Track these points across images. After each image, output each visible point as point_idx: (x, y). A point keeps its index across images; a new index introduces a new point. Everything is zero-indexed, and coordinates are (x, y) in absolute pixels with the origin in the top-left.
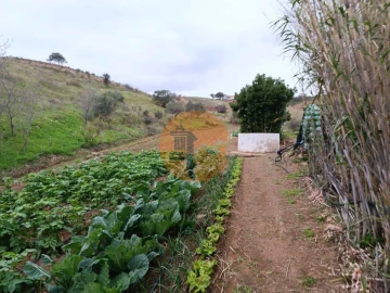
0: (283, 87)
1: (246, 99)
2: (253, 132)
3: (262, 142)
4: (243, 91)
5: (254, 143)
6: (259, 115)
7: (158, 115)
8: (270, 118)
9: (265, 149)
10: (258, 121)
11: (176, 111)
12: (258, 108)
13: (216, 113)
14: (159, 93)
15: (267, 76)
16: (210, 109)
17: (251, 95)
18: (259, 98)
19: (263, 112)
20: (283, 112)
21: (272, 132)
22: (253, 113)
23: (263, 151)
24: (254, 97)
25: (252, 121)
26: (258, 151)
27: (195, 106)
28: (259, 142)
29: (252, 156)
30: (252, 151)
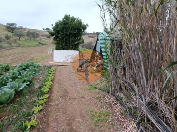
0: (81, 23)
1: (59, 29)
2: (63, 49)
3: (68, 56)
4: (57, 24)
5: (63, 57)
6: (67, 39)
7: (7, 37)
8: (73, 41)
9: (70, 60)
10: (66, 43)
11: (20, 36)
12: (66, 35)
13: (45, 38)
14: (10, 25)
15: (71, 16)
16: (43, 36)
17: (62, 26)
18: (66, 28)
19: (69, 38)
20: (80, 38)
21: (74, 50)
22: (63, 38)
23: (69, 61)
24: (63, 28)
25: (62, 43)
26: (66, 62)
27: (32, 33)
28: (67, 56)
29: (62, 65)
30: (62, 61)
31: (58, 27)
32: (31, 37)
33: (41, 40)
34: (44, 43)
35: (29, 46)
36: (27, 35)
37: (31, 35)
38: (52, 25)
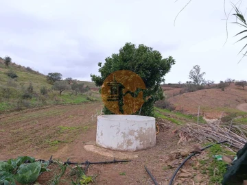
7: (44, 92)
11: (61, 89)
13: (98, 92)
14: (52, 75)
16: (95, 89)
26: (125, 147)
27: (79, 85)
28: (127, 132)
29: (115, 162)
30: (115, 146)
31: (110, 67)
32: (77, 91)
33: (90, 94)
34: (94, 99)
35: (71, 104)
36: (73, 89)
37: (78, 89)
38: (100, 64)
